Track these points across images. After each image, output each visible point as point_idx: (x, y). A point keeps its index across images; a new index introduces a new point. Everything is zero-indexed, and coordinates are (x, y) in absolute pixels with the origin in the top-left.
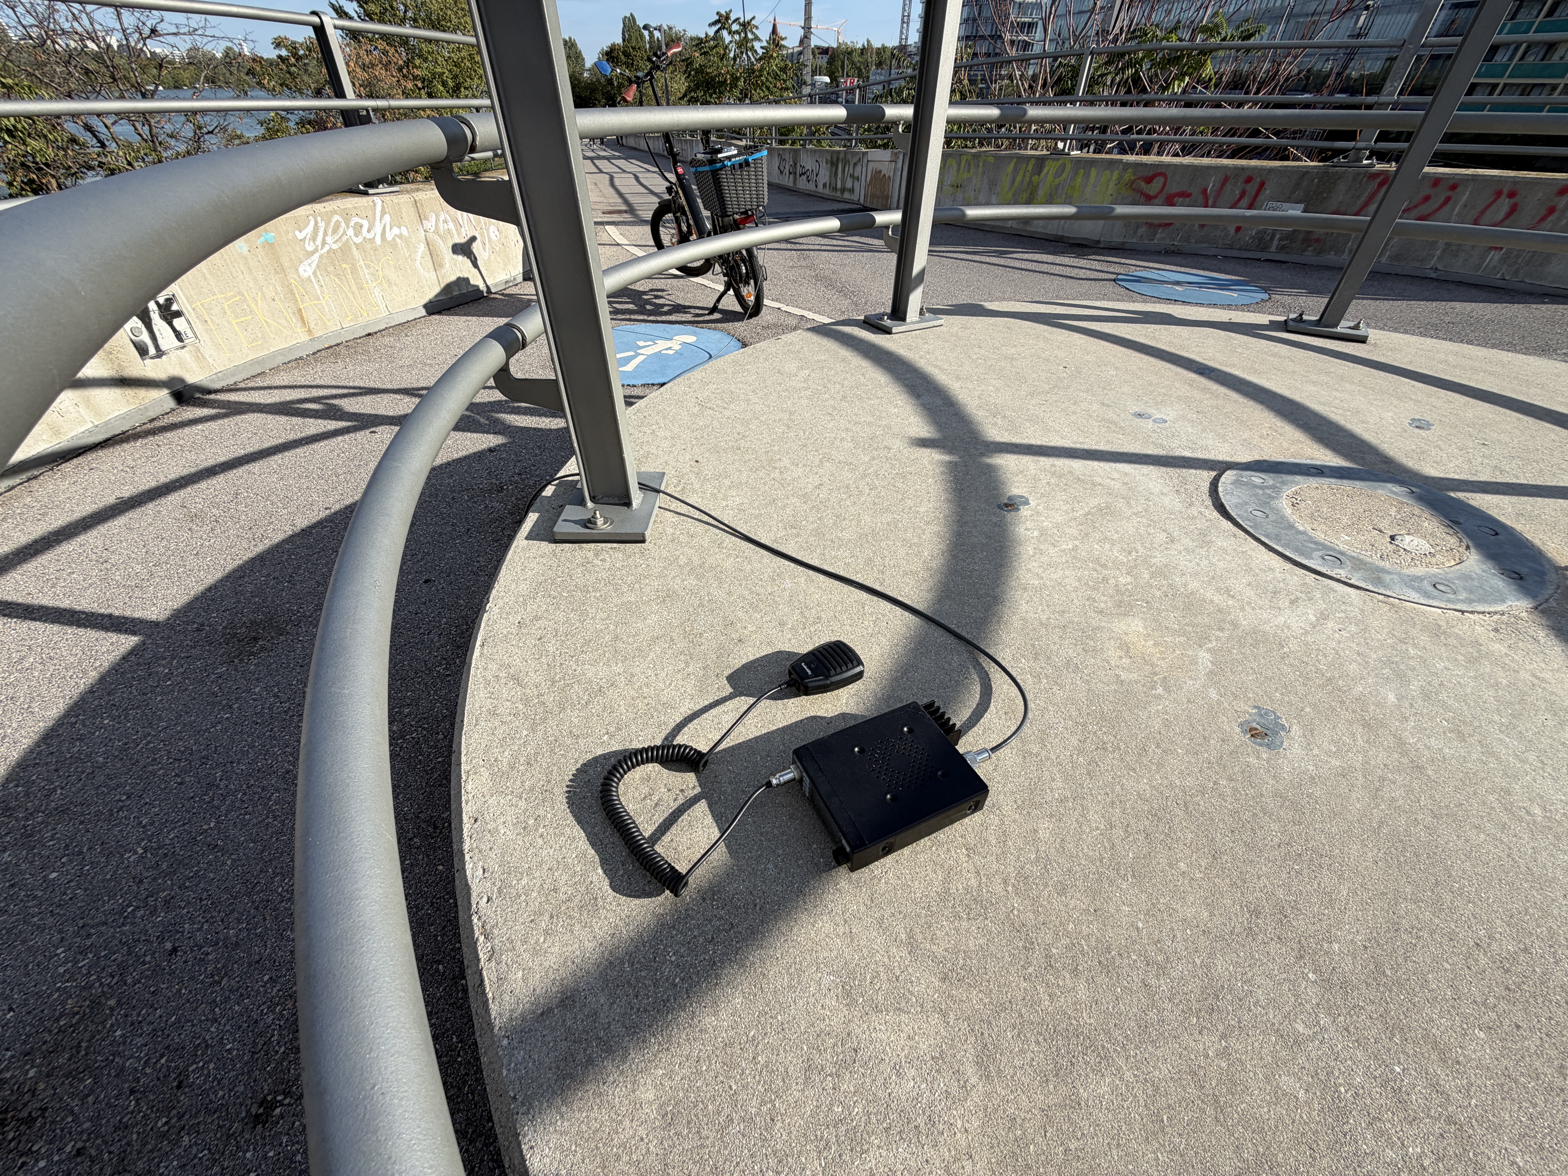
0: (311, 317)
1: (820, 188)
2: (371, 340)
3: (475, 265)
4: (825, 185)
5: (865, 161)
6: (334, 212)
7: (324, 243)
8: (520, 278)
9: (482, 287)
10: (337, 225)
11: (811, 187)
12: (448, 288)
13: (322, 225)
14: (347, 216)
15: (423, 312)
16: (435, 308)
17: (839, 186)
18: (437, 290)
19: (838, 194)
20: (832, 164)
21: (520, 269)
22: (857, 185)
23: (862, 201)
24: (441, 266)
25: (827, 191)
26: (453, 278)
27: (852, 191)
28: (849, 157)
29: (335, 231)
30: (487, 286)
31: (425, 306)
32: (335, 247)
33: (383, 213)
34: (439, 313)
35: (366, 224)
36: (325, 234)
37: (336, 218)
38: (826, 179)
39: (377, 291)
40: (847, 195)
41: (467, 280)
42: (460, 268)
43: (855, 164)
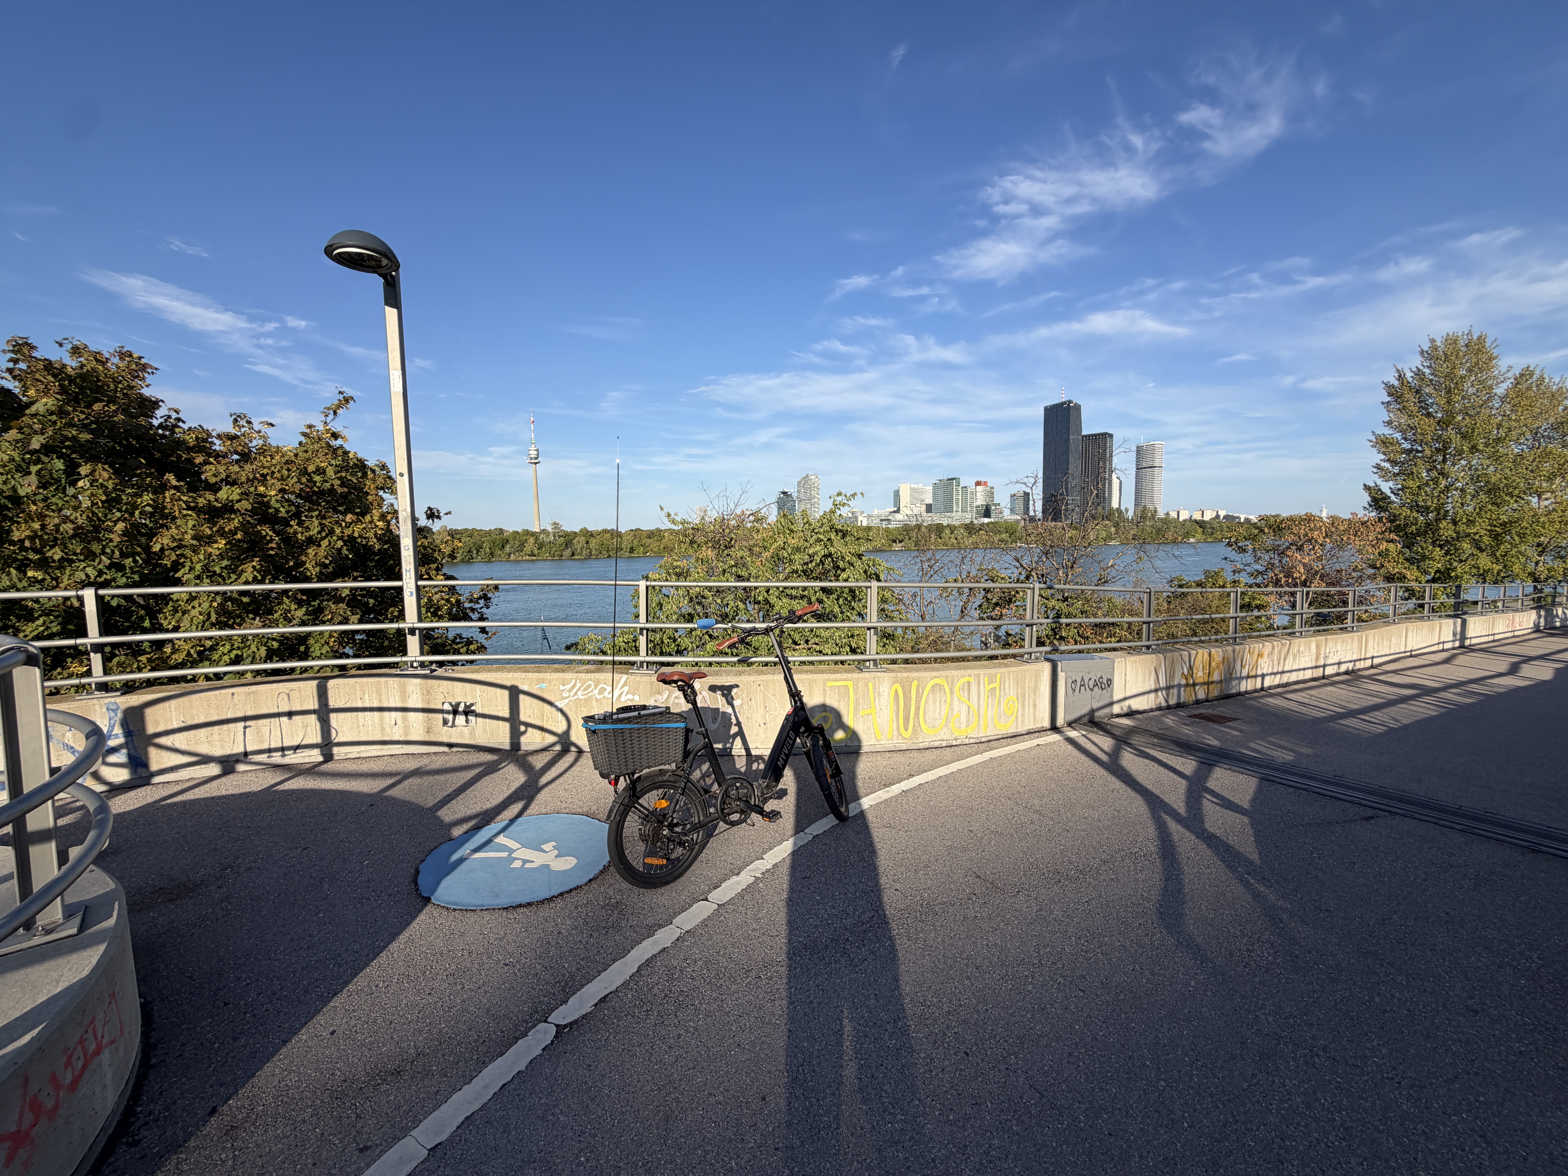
7: (576, 694)
14: (597, 682)
29: (585, 689)
32: (582, 697)
35: (609, 689)
36: (579, 689)
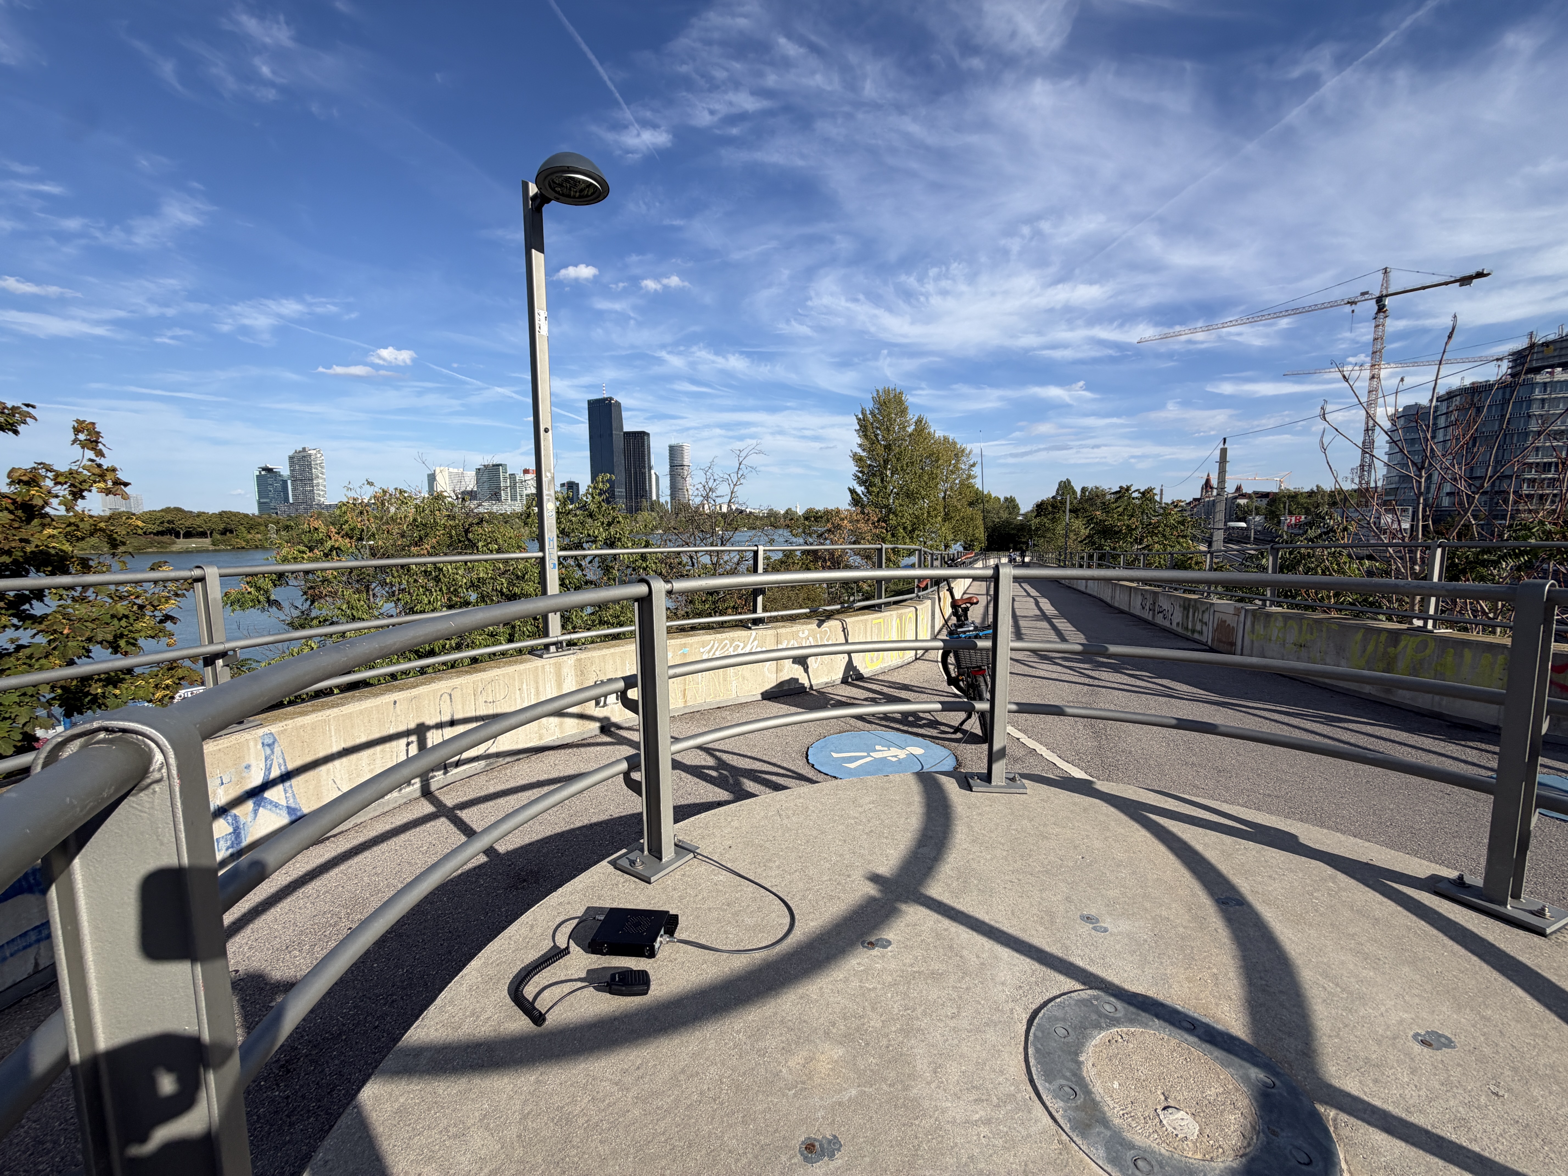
0: (689, 694)
1: (1174, 626)
2: (718, 711)
3: (806, 670)
4: (1178, 624)
5: (1212, 610)
6: (727, 639)
7: (714, 654)
8: (839, 681)
9: (807, 684)
10: (726, 645)
11: (1167, 624)
12: (782, 684)
13: (716, 645)
14: (732, 640)
15: (760, 697)
16: (769, 696)
17: (1190, 627)
18: (774, 684)
19: (1189, 634)
20: (1184, 608)
21: (840, 675)
22: (1205, 628)
23: (1210, 643)
24: (781, 671)
25: (1180, 630)
26: (787, 678)
27: (1201, 633)
28: (1199, 605)
29: (722, 648)
30: (811, 685)
31: (762, 694)
33: (755, 639)
34: (769, 699)
35: (742, 645)
36: (717, 649)
37: (726, 641)
38: (1179, 620)
39: (734, 684)
40: (1196, 636)
41: (796, 680)
42: (797, 672)
43: (1203, 612)
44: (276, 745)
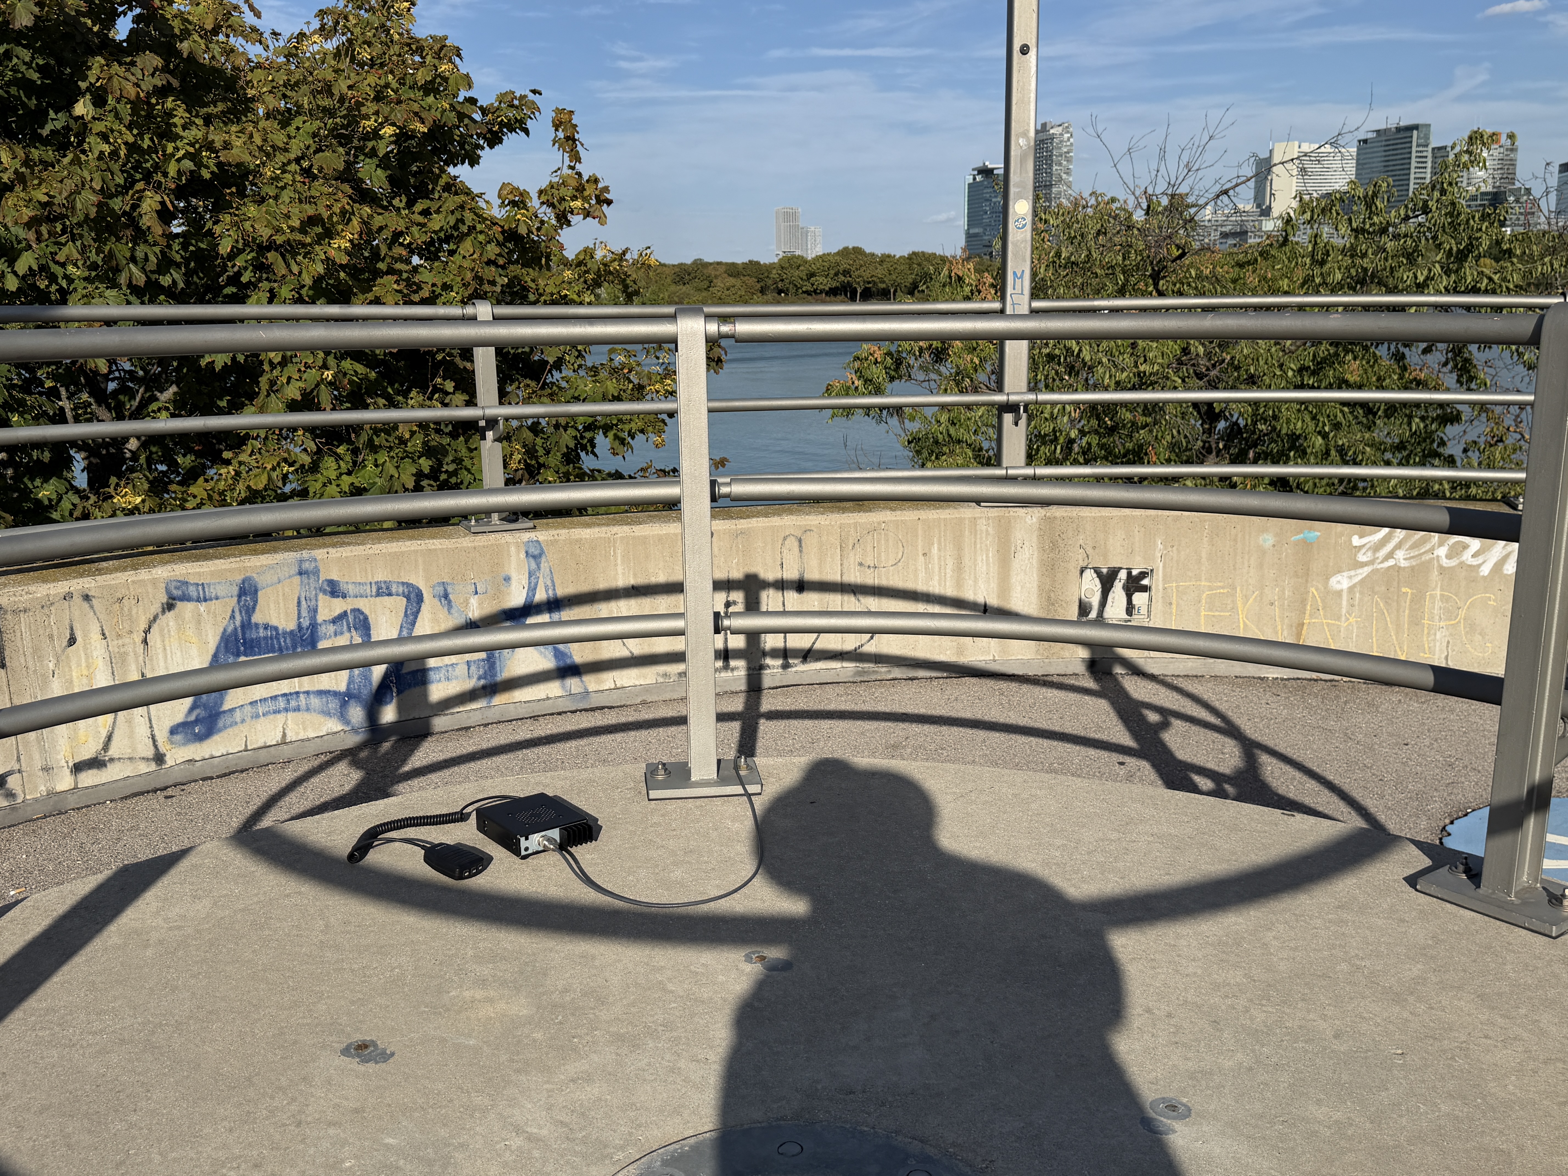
0: (1313, 637)
35: (1475, 546)
39: (1442, 634)
44: (543, 559)
